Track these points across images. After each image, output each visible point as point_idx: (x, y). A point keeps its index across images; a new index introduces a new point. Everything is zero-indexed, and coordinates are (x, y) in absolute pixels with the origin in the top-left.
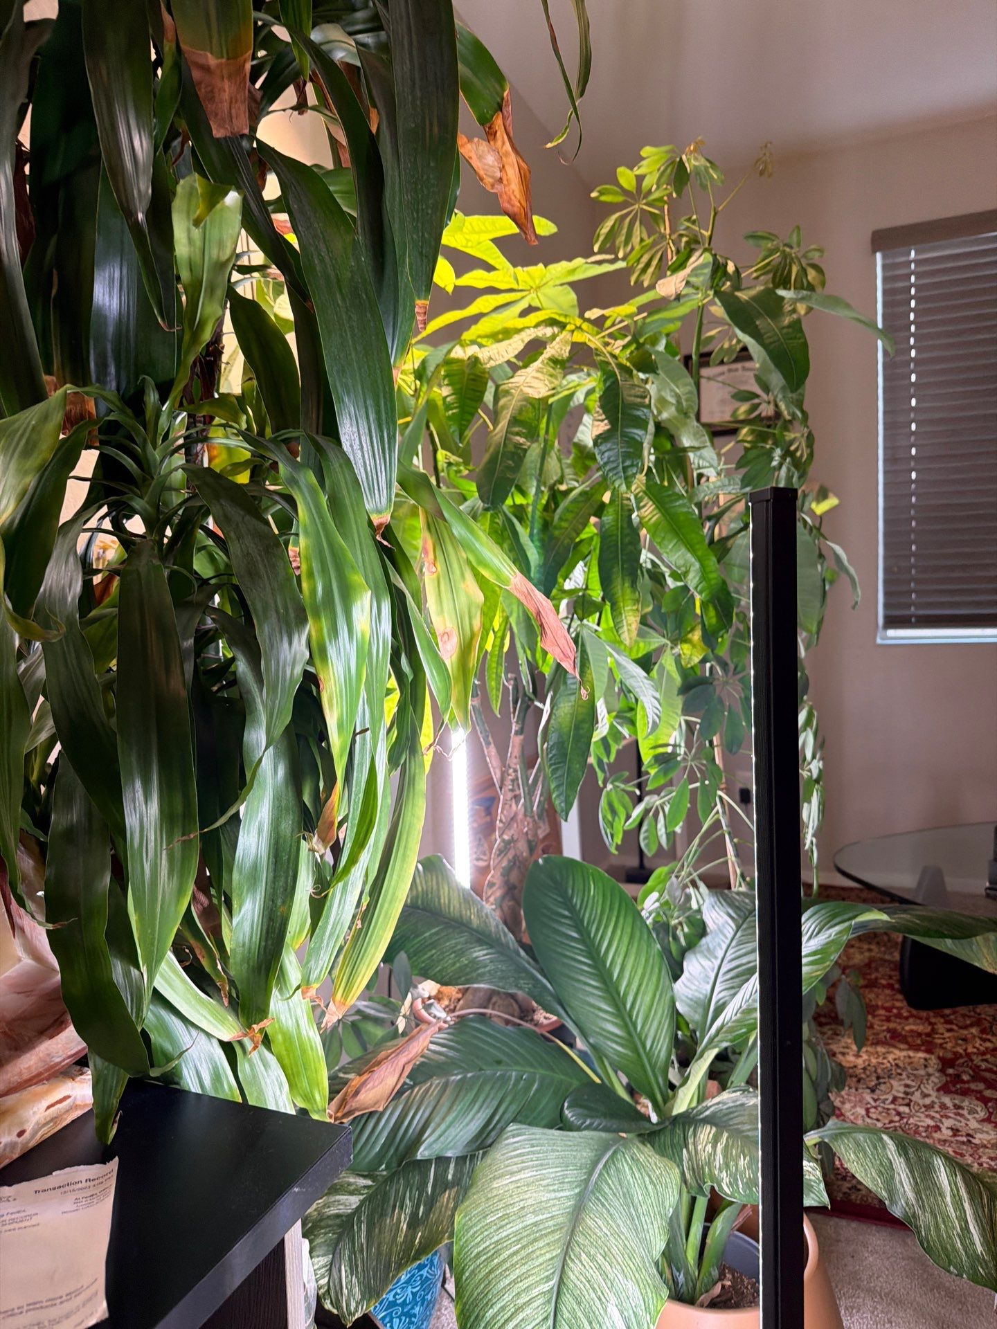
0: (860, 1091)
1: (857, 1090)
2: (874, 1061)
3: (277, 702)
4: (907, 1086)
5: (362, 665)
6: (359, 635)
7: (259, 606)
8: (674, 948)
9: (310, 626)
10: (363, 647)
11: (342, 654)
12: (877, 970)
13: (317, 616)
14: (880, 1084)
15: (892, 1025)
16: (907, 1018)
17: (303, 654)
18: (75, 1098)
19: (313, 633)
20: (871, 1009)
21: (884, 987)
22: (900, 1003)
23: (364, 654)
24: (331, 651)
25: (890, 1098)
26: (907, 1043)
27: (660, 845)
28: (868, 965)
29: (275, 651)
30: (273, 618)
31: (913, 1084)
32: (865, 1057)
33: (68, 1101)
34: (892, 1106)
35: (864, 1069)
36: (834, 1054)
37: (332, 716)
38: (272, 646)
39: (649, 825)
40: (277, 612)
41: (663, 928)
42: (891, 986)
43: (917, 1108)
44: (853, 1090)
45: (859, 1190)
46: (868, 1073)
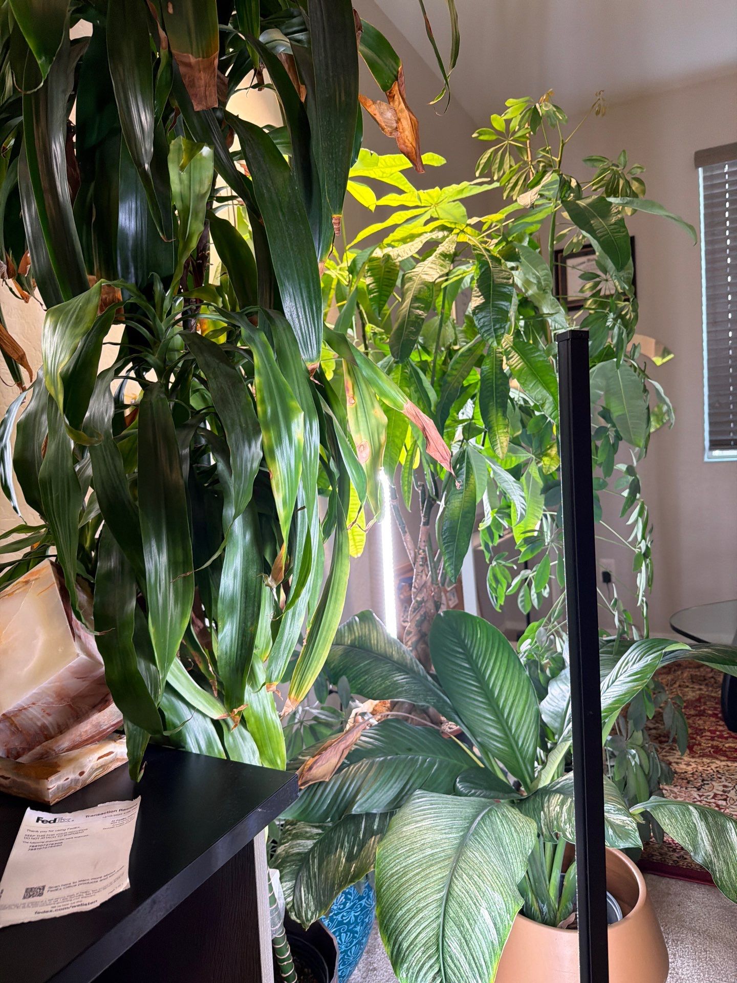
0: (689, 789)
1: (686, 789)
2: (700, 768)
3: (242, 485)
4: (725, 786)
5: (299, 463)
6: (296, 442)
7: (229, 422)
8: (541, 678)
9: (263, 436)
10: (299, 450)
11: (285, 454)
12: (705, 704)
13: (267, 429)
14: (704, 784)
15: (715, 743)
16: (726, 738)
17: (259, 454)
18: (116, 754)
19: (265, 441)
20: (699, 731)
21: (710, 716)
22: (722, 728)
23: (301, 455)
24: (278, 453)
25: (712, 795)
26: (727, 756)
27: (533, 607)
28: (699, 700)
29: (240, 452)
30: (238, 430)
31: (730, 785)
32: (694, 765)
33: (112, 755)
34: (713, 800)
35: (693, 774)
36: (670, 763)
37: (278, 496)
38: (238, 449)
39: (525, 591)
40: (241, 426)
41: (533, 664)
42: (715, 715)
43: (732, 802)
44: (684, 789)
45: (686, 859)
46: (695, 777)
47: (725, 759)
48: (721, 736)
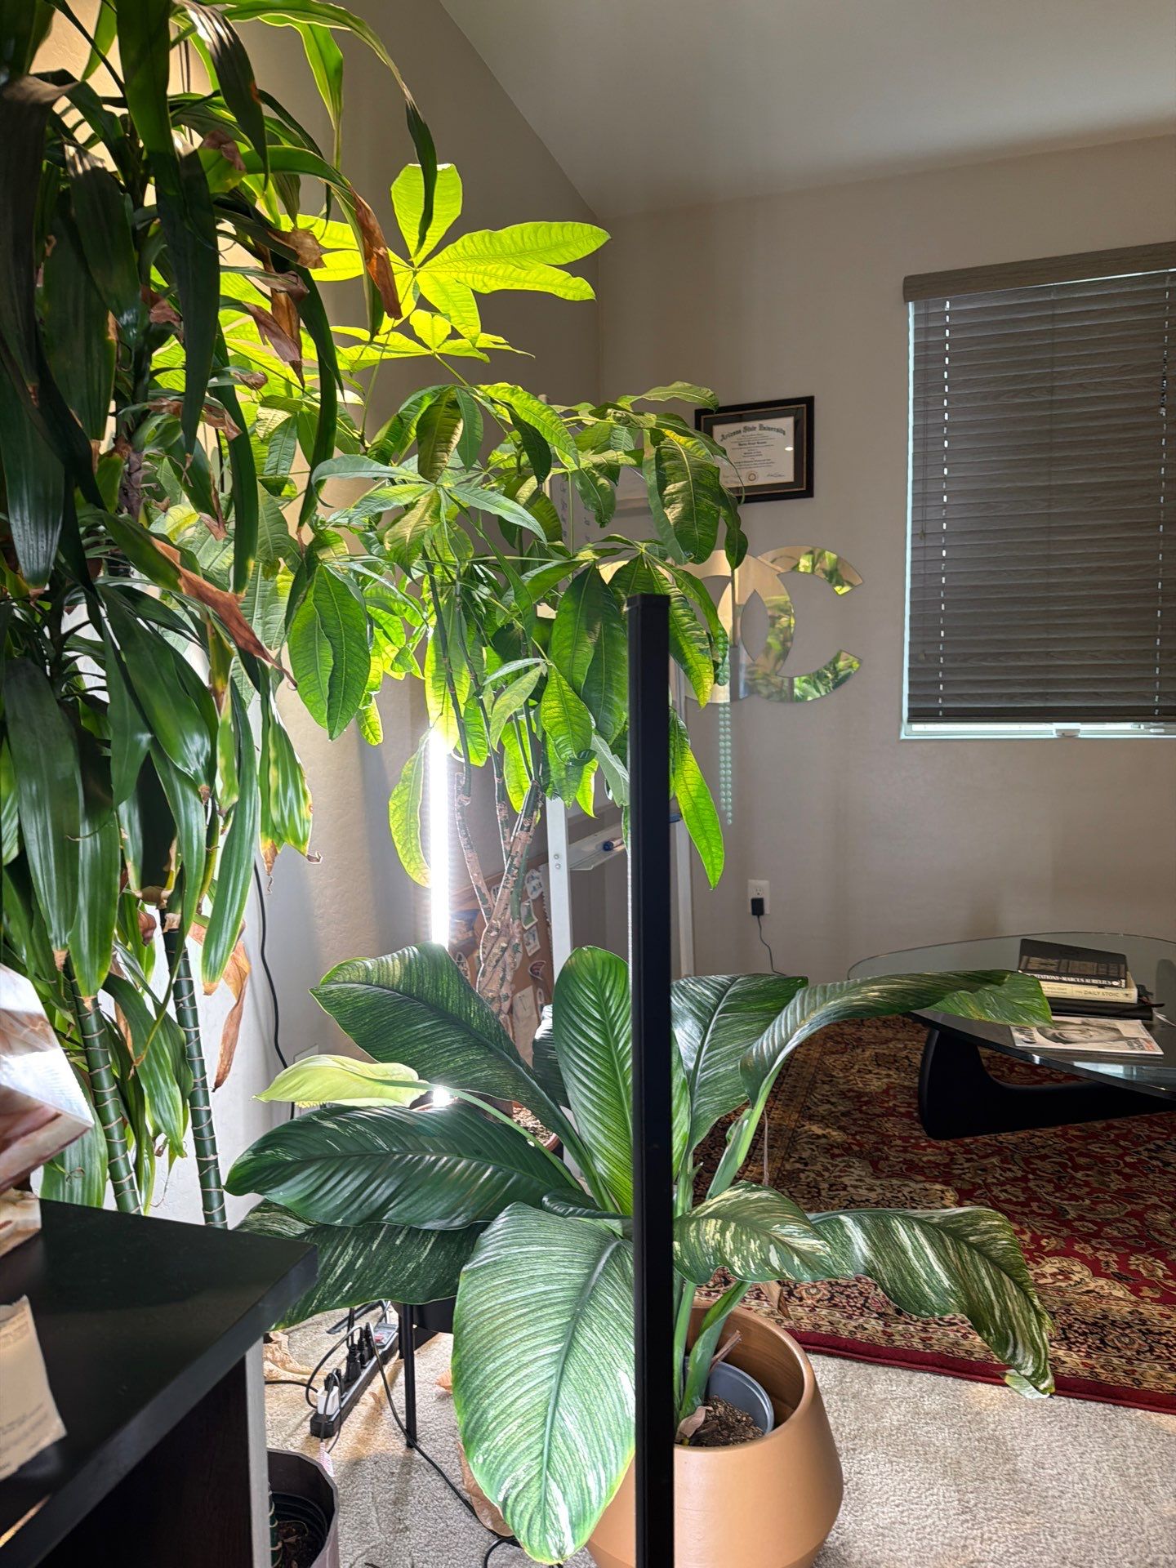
12: (895, 1097)
15: (908, 1156)
16: (924, 1148)
20: (887, 1139)
21: (903, 1115)
22: (918, 1132)
26: (923, 1174)
28: (886, 1092)
42: (908, 1115)
47: (923, 1179)
48: (917, 1146)
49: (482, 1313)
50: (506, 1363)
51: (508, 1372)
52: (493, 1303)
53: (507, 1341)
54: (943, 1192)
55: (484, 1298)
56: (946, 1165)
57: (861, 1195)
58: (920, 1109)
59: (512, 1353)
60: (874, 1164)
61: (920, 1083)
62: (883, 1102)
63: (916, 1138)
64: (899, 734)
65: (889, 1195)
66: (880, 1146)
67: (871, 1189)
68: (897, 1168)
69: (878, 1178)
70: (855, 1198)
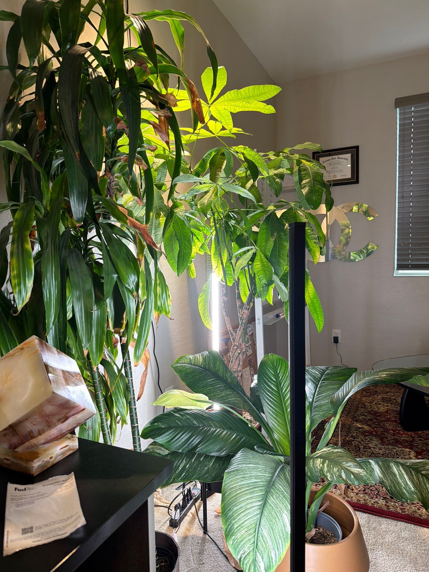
12: (390, 414)
15: (395, 437)
16: (402, 434)
20: (387, 430)
33: (68, 447)
47: (401, 446)
48: (399, 433)
49: (232, 488)
50: (241, 508)
51: (242, 511)
52: (236, 485)
53: (241, 499)
54: (409, 452)
55: (233, 483)
56: (411, 442)
57: (376, 451)
58: (400, 419)
59: (243, 504)
60: (382, 440)
61: (401, 409)
62: (386, 416)
63: (398, 430)
64: (393, 274)
65: (387, 452)
66: (384, 433)
67: (380, 449)
68: (391, 441)
69: (383, 445)
70: (374, 452)
